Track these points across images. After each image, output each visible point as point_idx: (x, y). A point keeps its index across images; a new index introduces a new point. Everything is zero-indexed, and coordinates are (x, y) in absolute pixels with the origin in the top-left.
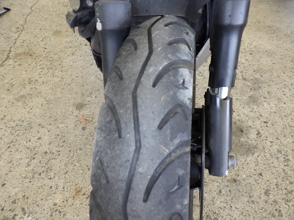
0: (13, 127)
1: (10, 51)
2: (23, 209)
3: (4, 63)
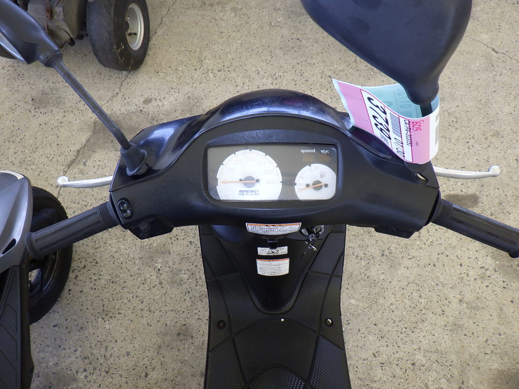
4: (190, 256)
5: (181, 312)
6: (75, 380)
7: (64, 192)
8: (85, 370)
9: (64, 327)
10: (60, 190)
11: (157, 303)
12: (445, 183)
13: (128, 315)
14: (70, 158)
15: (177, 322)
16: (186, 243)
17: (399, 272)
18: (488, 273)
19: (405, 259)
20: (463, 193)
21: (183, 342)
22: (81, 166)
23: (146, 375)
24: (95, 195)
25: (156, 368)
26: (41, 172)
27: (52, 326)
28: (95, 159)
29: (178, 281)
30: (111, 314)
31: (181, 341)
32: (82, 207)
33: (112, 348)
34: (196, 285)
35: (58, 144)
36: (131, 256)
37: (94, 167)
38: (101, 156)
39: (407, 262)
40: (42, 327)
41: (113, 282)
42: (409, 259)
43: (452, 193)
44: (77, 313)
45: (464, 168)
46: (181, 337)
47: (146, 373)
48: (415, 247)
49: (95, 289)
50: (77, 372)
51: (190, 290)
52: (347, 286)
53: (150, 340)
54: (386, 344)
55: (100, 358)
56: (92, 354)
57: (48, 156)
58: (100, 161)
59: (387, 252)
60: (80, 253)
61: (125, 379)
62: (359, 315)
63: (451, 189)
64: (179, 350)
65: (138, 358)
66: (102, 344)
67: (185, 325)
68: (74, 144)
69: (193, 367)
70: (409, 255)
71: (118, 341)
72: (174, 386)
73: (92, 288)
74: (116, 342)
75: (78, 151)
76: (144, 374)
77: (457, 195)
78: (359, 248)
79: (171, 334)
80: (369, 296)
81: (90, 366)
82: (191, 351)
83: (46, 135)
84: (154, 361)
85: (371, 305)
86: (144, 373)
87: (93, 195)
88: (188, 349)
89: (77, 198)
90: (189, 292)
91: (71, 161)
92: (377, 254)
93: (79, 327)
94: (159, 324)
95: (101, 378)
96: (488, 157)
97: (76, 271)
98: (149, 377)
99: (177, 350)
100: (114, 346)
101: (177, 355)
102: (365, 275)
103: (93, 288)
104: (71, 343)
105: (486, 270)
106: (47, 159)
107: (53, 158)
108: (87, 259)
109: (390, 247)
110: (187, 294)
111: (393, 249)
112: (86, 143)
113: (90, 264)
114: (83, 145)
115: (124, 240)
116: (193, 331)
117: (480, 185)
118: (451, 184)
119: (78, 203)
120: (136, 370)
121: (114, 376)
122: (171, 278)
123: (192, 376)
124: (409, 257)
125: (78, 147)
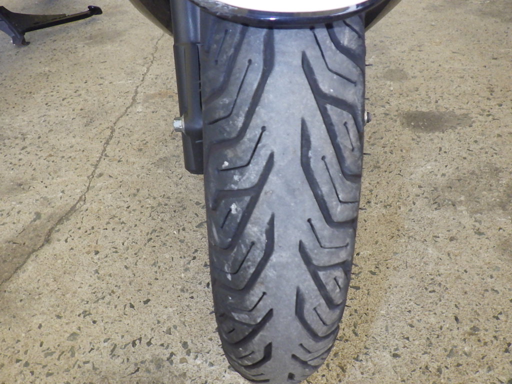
0: (152, 208)
1: (136, 92)
2: (185, 345)
3: (129, 110)
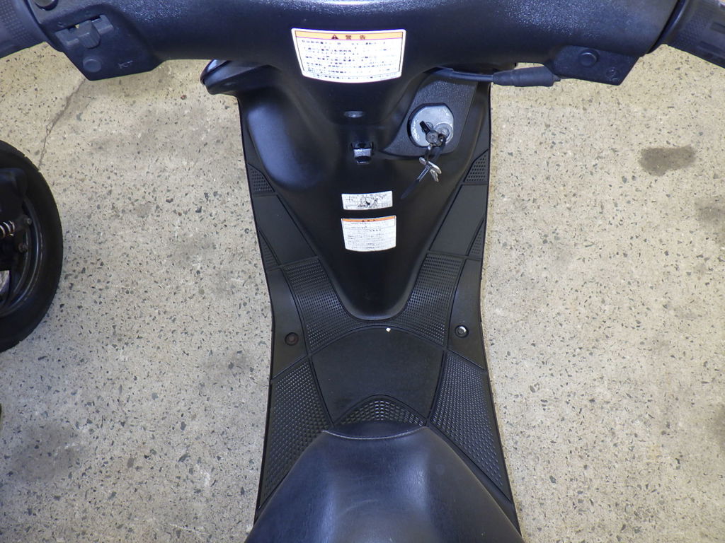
4: (246, 250)
5: (234, 334)
6: (75, 436)
7: (48, 161)
8: (89, 422)
9: (55, 360)
10: (42, 158)
11: (197, 321)
12: (642, 132)
13: (153, 339)
14: (56, 110)
15: (227, 348)
16: (238, 231)
17: (571, 267)
18: (709, 264)
19: (579, 246)
20: (671, 146)
21: (238, 377)
22: (73, 121)
23: (183, 426)
24: (97, 164)
25: (198, 416)
26: (11, 131)
27: (37, 358)
28: (95, 110)
29: (228, 288)
30: (126, 340)
31: (234, 376)
32: (77, 183)
33: (130, 388)
34: (256, 294)
35: (36, 90)
36: (155, 253)
37: (94, 122)
38: (103, 105)
39: (582, 251)
40: (22, 361)
41: (127, 293)
42: (586, 246)
43: (654, 146)
44: (74, 338)
45: (673, 107)
46: (235, 370)
47: (183, 423)
48: (596, 229)
49: (101, 303)
50: (77, 426)
51: (247, 301)
52: (489, 289)
53: (188, 375)
54: (550, 372)
55: (111, 402)
56: (98, 398)
57: (22, 107)
58: (102, 112)
59: (551, 238)
60: (76, 250)
61: (151, 433)
62: (508, 331)
63: (651, 140)
64: (232, 389)
65: (170, 402)
66: (114, 384)
67: (240, 352)
68: (62, 88)
69: (253, 413)
70: (586, 240)
71: (138, 378)
72: (226, 441)
73: (96, 302)
74: (136, 379)
75: (68, 99)
76: (179, 425)
77: (661, 150)
78: (507, 233)
79: (219, 366)
80: (524, 303)
81: (97, 416)
82: (250, 389)
83: (17, 77)
84: (194, 406)
85: (527, 316)
86: (180, 423)
87: (93, 165)
88: (246, 386)
89: (68, 169)
90: (245, 304)
91: (57, 114)
92: (536, 239)
93: (78, 360)
94: (201, 352)
95: (114, 431)
96: (710, 91)
97: (70, 277)
98: (188, 428)
99: (229, 389)
100: (133, 385)
101: (229, 397)
102: (518, 272)
103: (98, 301)
104: (67, 382)
105: (706, 259)
106: (19, 111)
107: (30, 110)
108: (88, 259)
109: (556, 230)
110: (242, 306)
111: (561, 232)
112: (80, 86)
113: (91, 267)
114: (76, 89)
115: (143, 230)
116: (253, 361)
117: (698, 133)
118: (652, 132)
119: (71, 177)
120: (166, 419)
121: (133, 429)
122: (217, 284)
123: (253, 425)
124: (585, 244)
125: (67, 93)
